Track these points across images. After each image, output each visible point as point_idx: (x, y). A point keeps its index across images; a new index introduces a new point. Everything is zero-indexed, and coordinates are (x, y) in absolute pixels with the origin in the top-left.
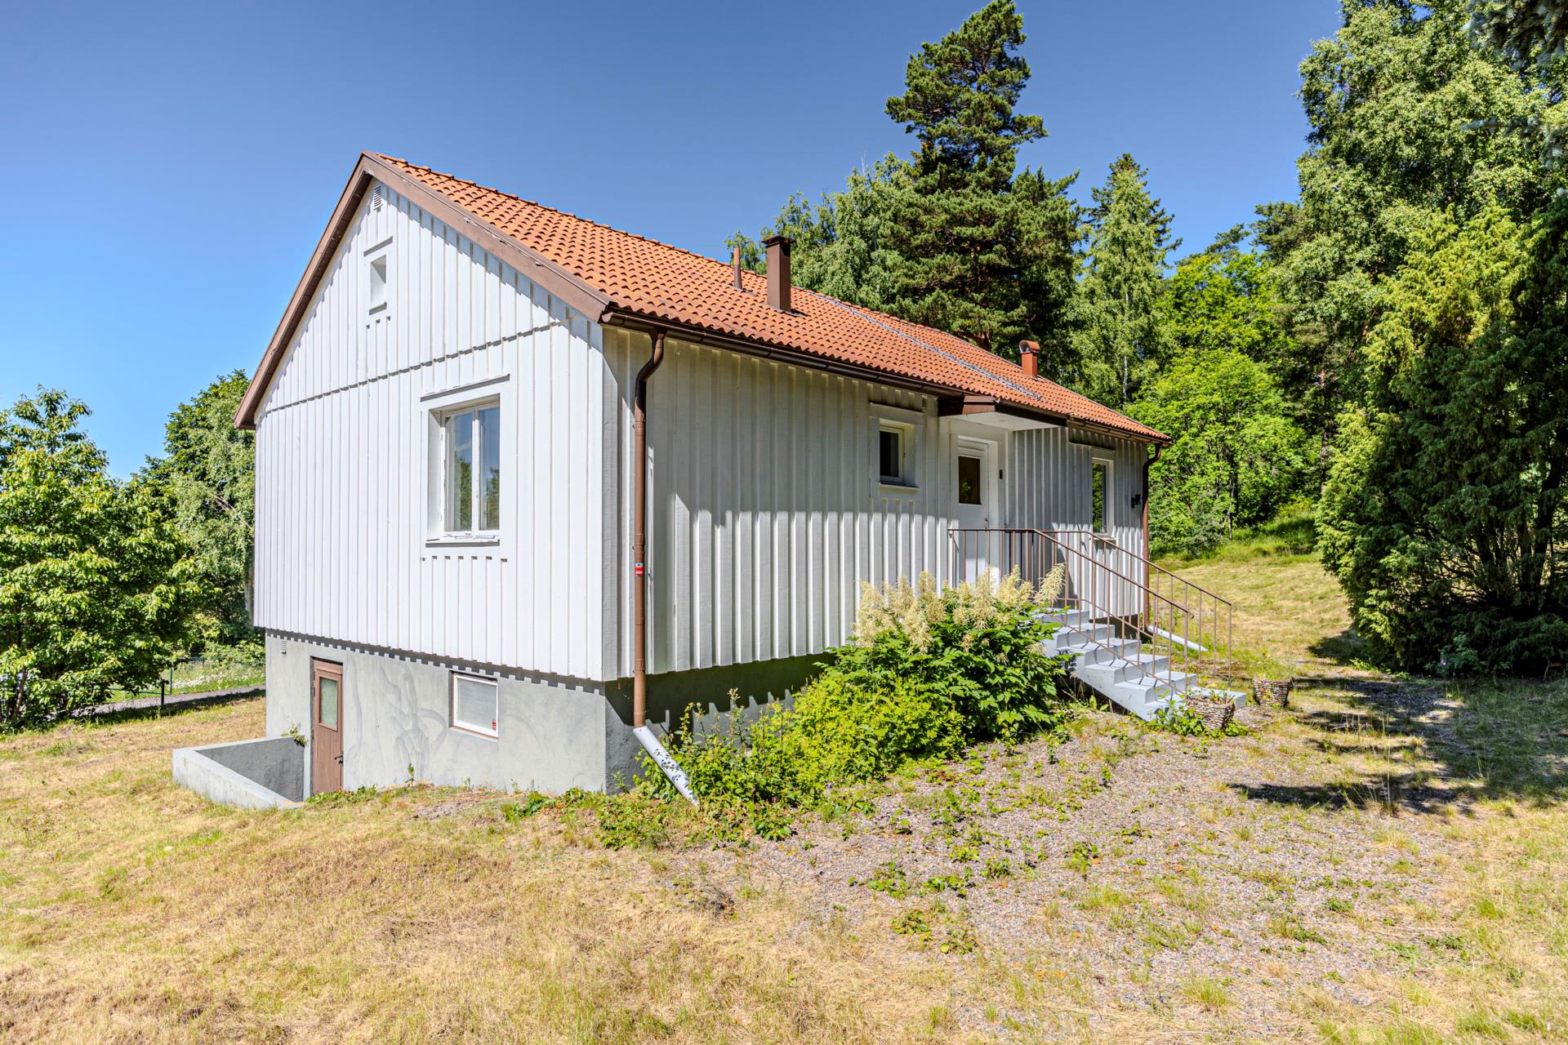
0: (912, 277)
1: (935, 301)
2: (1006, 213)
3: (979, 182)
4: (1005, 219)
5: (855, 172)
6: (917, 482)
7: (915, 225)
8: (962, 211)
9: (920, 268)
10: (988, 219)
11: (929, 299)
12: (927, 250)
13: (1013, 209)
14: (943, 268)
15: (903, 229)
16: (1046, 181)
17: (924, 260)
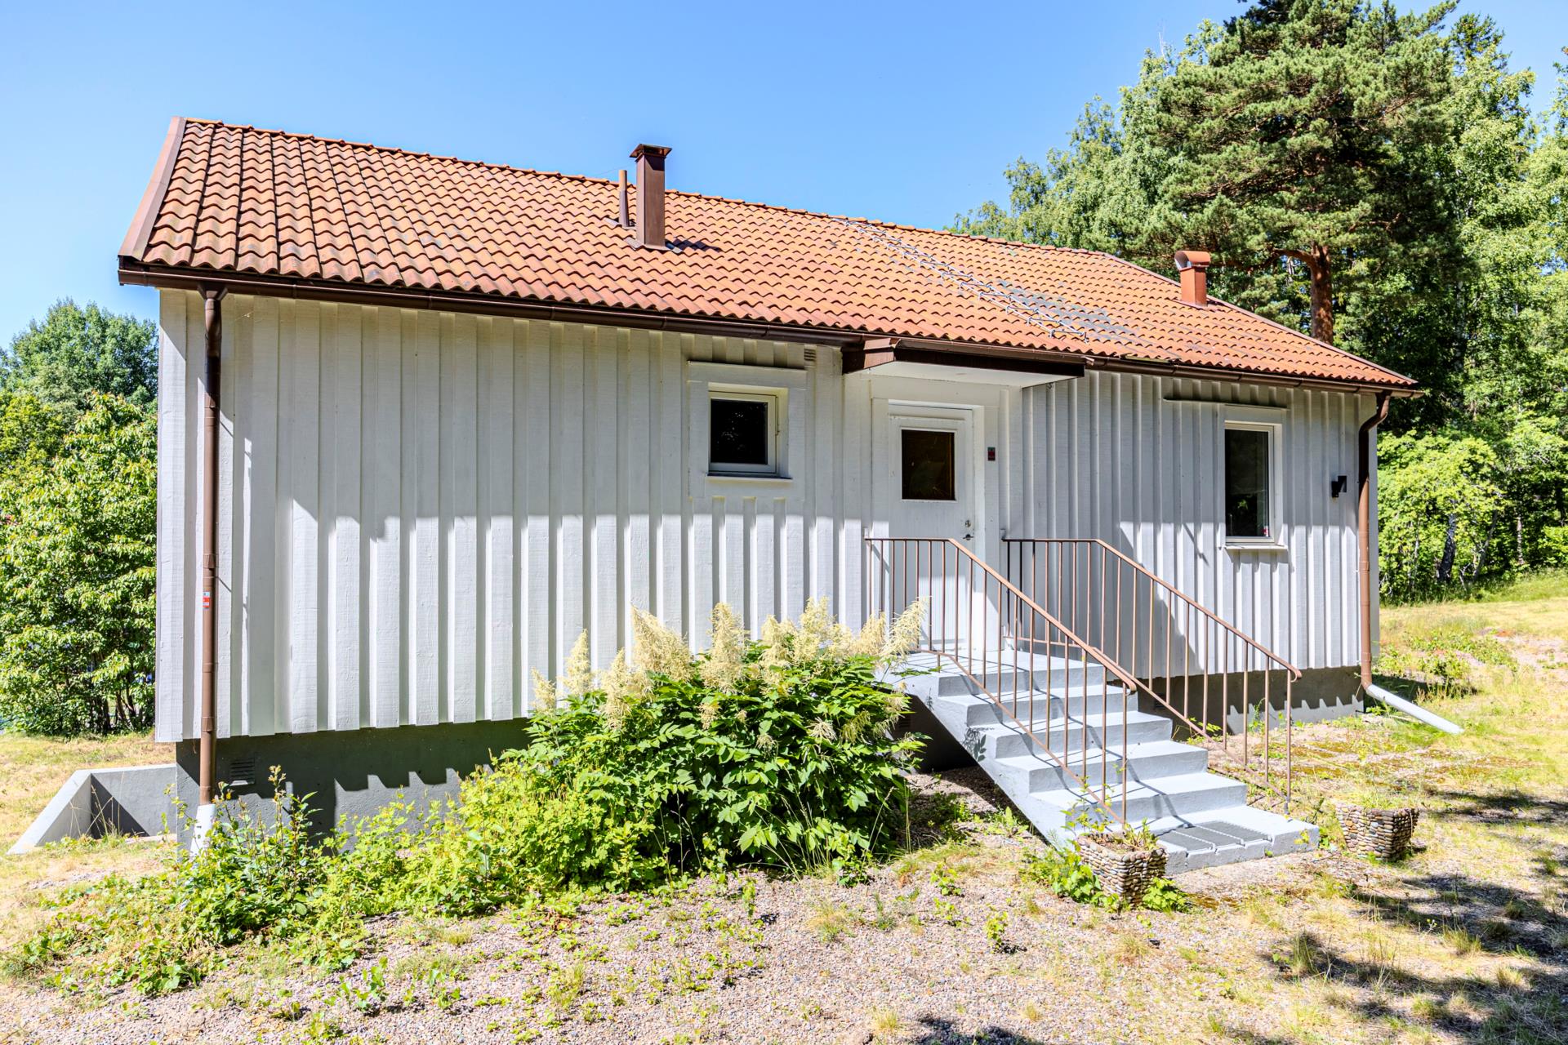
0: (1190, 182)
1: (1218, 212)
2: (1326, 73)
3: (1295, 36)
4: (1324, 81)
5: (1149, 54)
6: (791, 472)
7: (1196, 110)
8: (1260, 81)
9: (1200, 169)
10: (1299, 85)
11: (1209, 210)
12: (1216, 143)
13: (1335, 66)
14: (1235, 165)
15: (1178, 120)
16: (1399, 16)
17: (1204, 157)
